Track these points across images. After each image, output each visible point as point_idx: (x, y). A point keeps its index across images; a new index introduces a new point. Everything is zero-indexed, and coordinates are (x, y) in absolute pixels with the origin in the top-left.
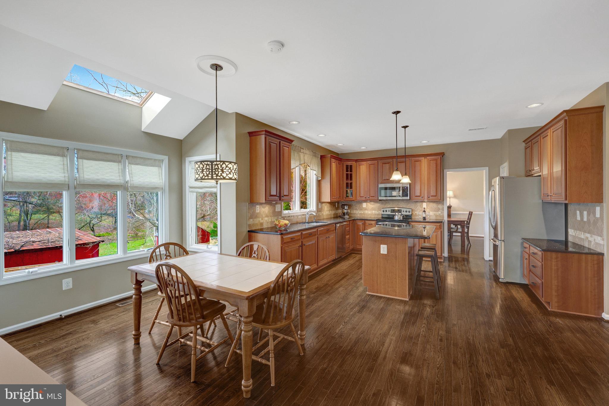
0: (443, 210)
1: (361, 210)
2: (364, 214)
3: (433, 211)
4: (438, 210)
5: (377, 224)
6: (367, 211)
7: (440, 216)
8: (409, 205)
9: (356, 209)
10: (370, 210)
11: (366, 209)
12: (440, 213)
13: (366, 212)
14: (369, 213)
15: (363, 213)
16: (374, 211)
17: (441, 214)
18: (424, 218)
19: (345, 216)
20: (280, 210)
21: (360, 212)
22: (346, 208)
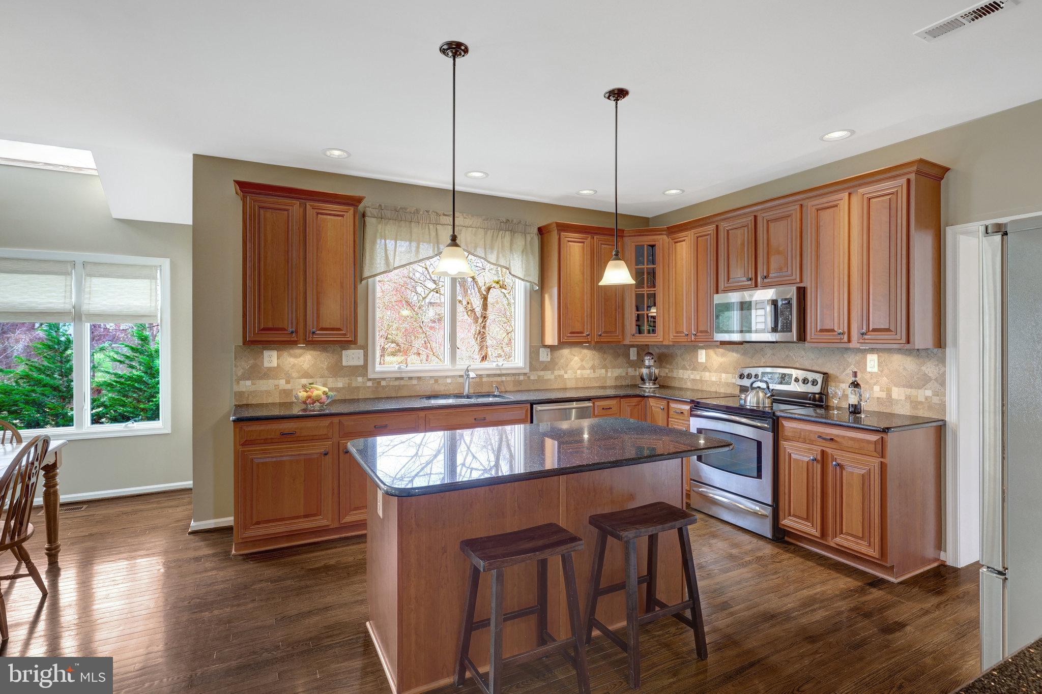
0: (943, 383)
1: (694, 369)
2: (701, 381)
3: (904, 386)
4: (924, 381)
5: (692, 415)
6: (707, 374)
7: (930, 408)
8: (820, 361)
9: (684, 368)
10: (715, 371)
11: (705, 368)
12: (929, 393)
13: (707, 376)
14: (714, 379)
15: (698, 377)
16: (724, 375)
17: (936, 400)
18: (855, 410)
19: (644, 383)
20: (361, 363)
21: (692, 377)
22: (647, 363)
